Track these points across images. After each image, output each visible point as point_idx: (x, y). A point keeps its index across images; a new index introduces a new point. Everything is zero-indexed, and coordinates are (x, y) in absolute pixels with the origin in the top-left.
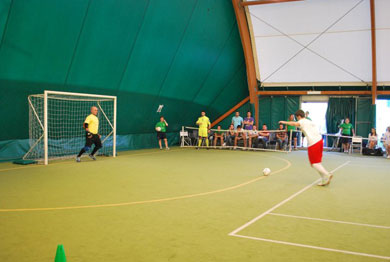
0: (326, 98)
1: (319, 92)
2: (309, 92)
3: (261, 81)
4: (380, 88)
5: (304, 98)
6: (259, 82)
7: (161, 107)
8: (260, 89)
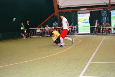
0: (89, 11)
1: (86, 9)
2: (81, 9)
3: (60, 5)
4: (112, 5)
5: (79, 12)
6: (58, 6)
7: (14, 19)
8: (59, 9)
